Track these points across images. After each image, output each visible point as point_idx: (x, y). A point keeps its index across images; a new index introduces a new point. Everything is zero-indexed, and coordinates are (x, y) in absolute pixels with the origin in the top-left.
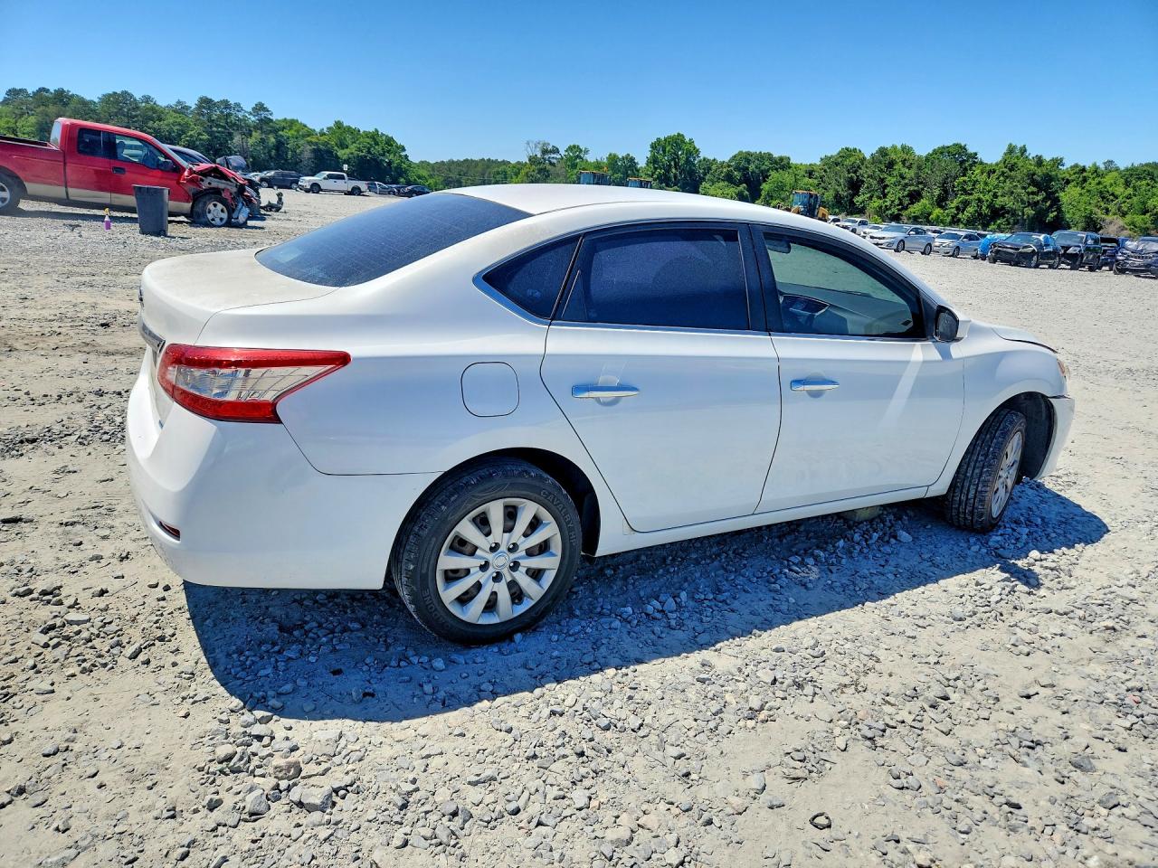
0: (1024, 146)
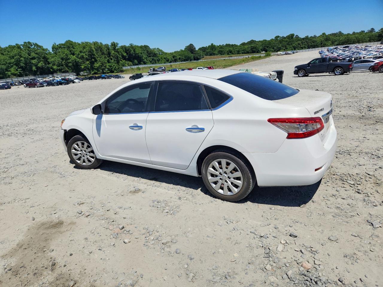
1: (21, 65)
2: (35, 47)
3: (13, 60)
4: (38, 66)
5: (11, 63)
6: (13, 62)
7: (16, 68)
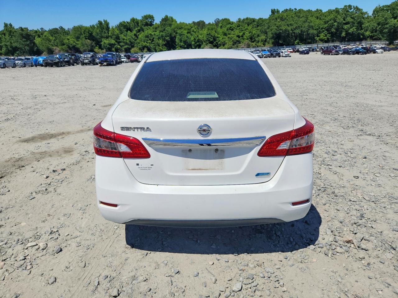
0: (5, 23)
1: (332, 31)
2: (354, 11)
3: (326, 25)
4: (349, 31)
5: (323, 28)
6: (326, 27)
7: (326, 33)
